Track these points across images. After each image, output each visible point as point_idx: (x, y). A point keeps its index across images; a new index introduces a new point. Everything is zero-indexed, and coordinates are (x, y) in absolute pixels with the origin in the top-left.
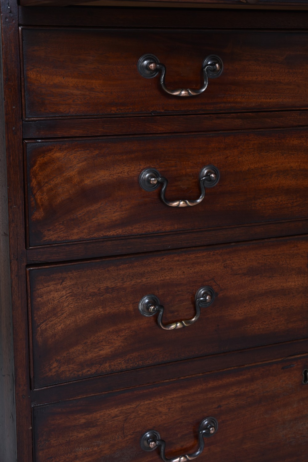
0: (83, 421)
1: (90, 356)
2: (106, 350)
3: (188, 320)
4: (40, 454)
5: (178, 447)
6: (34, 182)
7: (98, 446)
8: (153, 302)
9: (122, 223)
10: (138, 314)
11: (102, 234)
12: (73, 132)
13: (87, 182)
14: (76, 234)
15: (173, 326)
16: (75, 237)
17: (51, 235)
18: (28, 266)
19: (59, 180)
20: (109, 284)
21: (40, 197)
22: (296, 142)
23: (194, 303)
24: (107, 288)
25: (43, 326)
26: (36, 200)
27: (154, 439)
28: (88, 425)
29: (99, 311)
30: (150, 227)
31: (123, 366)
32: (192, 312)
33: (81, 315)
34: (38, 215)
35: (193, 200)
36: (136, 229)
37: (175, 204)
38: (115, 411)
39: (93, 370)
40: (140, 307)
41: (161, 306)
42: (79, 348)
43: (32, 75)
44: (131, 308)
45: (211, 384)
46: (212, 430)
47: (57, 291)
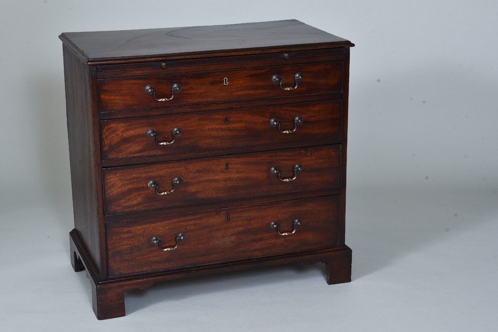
0: (126, 230)
1: (128, 204)
2: (135, 202)
3: (169, 191)
4: (109, 242)
5: (168, 245)
6: (104, 136)
7: (132, 241)
8: (154, 183)
9: (140, 151)
10: (148, 188)
11: (131, 155)
12: (119, 117)
13: (125, 135)
14: (121, 156)
15: (163, 194)
16: (121, 157)
17: (111, 156)
18: (102, 168)
19: (113, 135)
20: (135, 176)
21: (107, 142)
22: (217, 117)
23: (172, 184)
24: (134, 177)
25: (109, 191)
26: (105, 143)
27: (156, 240)
28: (128, 232)
29: (131, 186)
30: (152, 153)
31: (142, 209)
32: (172, 188)
33: (124, 187)
34: (106, 148)
35: (169, 142)
36: (146, 154)
37: (162, 144)
38: (139, 227)
39: (129, 210)
40: (149, 185)
41: (157, 185)
42: (124, 201)
43: (102, 96)
44: (145, 185)
45: (182, 219)
46: (182, 238)
47: (113, 178)
